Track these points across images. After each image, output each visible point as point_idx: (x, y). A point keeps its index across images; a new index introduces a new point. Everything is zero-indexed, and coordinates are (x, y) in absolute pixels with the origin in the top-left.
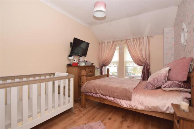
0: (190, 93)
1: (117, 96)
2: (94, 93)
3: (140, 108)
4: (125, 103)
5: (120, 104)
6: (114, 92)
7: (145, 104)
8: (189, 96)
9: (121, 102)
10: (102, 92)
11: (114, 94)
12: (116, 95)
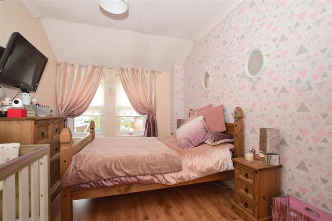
0: (233, 143)
1: (159, 170)
2: (105, 180)
3: (193, 177)
4: (173, 177)
5: (164, 182)
6: (153, 165)
7: (198, 168)
8: (232, 146)
9: (166, 178)
10: (127, 171)
11: (153, 168)
12: (157, 168)
